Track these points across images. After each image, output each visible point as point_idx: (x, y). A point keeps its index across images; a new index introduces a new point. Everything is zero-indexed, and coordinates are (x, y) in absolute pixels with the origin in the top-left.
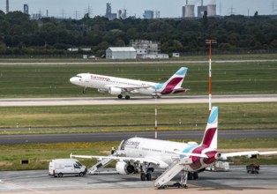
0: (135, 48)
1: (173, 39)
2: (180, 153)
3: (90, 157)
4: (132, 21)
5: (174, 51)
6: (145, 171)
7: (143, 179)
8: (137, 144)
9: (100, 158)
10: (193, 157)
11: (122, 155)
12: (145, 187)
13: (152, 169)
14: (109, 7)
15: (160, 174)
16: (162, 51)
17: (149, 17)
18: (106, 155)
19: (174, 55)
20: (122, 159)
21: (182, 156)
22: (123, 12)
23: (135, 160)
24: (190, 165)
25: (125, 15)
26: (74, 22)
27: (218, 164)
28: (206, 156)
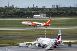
0: (40, 15)
1: (50, 13)
2: (52, 41)
3: (29, 43)
5: (50, 16)
6: (43, 46)
7: (42, 48)
8: (41, 39)
9: (32, 43)
10: (55, 42)
11: (37, 42)
12: (43, 50)
13: (45, 46)
14: (34, 5)
15: (47, 47)
16: (47, 16)
17: (44, 8)
19: (50, 17)
20: (37, 43)
21: (52, 42)
23: (41, 43)
24: (54, 44)
25: (38, 7)
26: (25, 9)
27: (61, 44)
28: (58, 42)
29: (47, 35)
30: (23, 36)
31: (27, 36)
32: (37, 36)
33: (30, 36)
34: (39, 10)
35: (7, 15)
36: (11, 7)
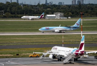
0: (55, 15)
1: (69, 12)
3: (40, 53)
6: (59, 58)
7: (58, 61)
8: (56, 48)
9: (44, 53)
10: (76, 53)
11: (51, 52)
12: (59, 63)
13: (62, 57)
14: (46, 1)
15: (64, 59)
16: (65, 16)
17: (60, 4)
18: (46, 52)
19: (69, 17)
20: (51, 54)
21: (72, 53)
22: (51, 3)
23: (56, 54)
24: (75, 56)
25: (52, 3)
26: (34, 6)
27: (84, 56)
28: (80, 53)
29: (65, 43)
30: (31, 44)
31: (37, 43)
32: (51, 43)
33: (41, 43)
34: (54, 7)
35: (10, 14)
36: (15, 3)
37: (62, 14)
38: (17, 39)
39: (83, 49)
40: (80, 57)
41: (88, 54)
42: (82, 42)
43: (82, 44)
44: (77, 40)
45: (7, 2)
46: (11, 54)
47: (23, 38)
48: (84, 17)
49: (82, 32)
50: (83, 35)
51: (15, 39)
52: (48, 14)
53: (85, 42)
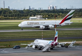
1: (46, 15)
2: (49, 43)
3: (26, 44)
4: (36, 10)
6: (40, 48)
7: (39, 50)
8: (38, 41)
9: (28, 45)
10: (52, 44)
11: (34, 44)
12: (40, 52)
13: (41, 47)
14: (30, 7)
15: (43, 48)
16: (43, 18)
18: (30, 44)
19: (46, 19)
20: (34, 45)
21: (49, 44)
23: (37, 45)
24: (51, 46)
25: (34, 9)
26: (21, 11)
27: (58, 46)
28: (55, 44)
29: (43, 37)
30: (19, 38)
31: (23, 38)
33: (27, 38)
34: (35, 11)
35: (3, 17)
36: (7, 9)
37: (41, 16)
38: (9, 34)
39: (57, 41)
40: (54, 47)
41: (60, 44)
42: (56, 36)
43: (56, 38)
44: (52, 35)
45: (1, 8)
46: (5, 45)
47: (13, 34)
48: (57, 18)
49: (56, 29)
50: (56, 31)
51: (7, 34)
52: (31, 16)
53: (58, 36)
